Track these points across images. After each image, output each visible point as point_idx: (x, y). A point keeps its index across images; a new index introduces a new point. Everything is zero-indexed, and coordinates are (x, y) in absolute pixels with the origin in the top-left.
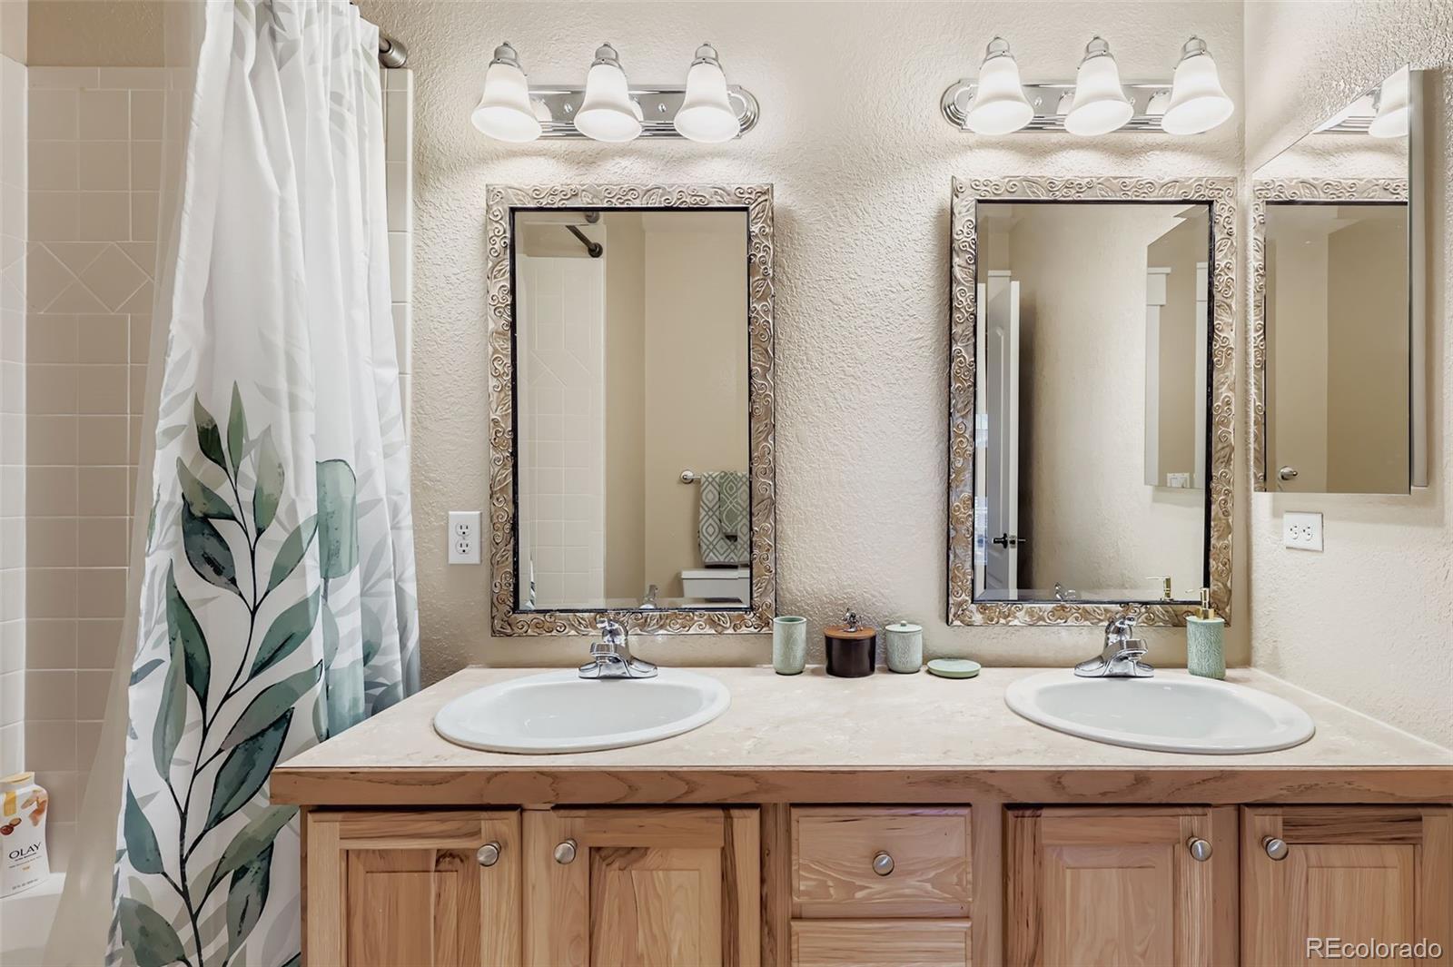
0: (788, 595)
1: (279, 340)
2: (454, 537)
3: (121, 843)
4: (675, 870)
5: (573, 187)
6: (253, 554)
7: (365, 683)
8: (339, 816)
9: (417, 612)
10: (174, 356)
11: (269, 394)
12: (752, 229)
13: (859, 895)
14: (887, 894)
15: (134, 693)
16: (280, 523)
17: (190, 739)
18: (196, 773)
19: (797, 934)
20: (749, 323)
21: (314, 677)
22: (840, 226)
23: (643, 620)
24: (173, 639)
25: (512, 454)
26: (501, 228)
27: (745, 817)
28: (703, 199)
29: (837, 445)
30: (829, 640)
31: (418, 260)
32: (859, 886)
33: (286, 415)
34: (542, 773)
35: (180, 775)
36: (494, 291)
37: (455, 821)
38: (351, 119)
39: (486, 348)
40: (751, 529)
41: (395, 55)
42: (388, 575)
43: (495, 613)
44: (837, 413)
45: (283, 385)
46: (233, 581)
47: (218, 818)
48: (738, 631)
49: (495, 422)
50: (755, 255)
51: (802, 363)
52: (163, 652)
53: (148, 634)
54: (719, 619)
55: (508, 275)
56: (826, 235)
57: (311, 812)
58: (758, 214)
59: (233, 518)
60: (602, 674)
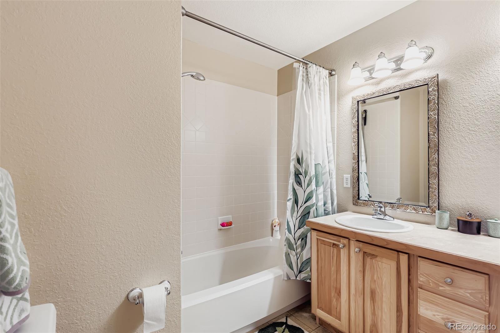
0: (444, 204)
1: (308, 141)
2: (345, 181)
3: (286, 227)
4: (384, 263)
5: (373, 92)
6: (304, 181)
7: (324, 210)
8: (316, 231)
9: (336, 197)
10: (293, 146)
11: (307, 152)
12: (429, 90)
13: (441, 288)
14: (450, 291)
15: (288, 203)
16: (308, 176)
17: (296, 213)
18: (296, 219)
19: (420, 292)
20: (428, 119)
21: (313, 205)
22: (468, 80)
23: (392, 206)
24: (293, 195)
25: (357, 161)
26: (355, 106)
27: (403, 255)
28: (412, 85)
29: (466, 155)
30: (458, 220)
31: (338, 118)
32: (440, 286)
33: (309, 155)
34: (353, 232)
35: (294, 219)
36: (354, 122)
37: (336, 238)
38: (322, 93)
39: (352, 136)
40: (429, 182)
41: (333, 73)
42: (329, 188)
43: (354, 199)
44: (466, 144)
45: (309, 150)
46: (302, 186)
47: (299, 228)
48: (424, 213)
49: (354, 153)
50: (430, 98)
51: (451, 128)
52: (292, 197)
53: (290, 194)
54: (417, 209)
55: (357, 118)
56: (461, 84)
57: (312, 230)
58: (432, 84)
59: (302, 175)
60: (378, 217)
